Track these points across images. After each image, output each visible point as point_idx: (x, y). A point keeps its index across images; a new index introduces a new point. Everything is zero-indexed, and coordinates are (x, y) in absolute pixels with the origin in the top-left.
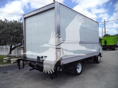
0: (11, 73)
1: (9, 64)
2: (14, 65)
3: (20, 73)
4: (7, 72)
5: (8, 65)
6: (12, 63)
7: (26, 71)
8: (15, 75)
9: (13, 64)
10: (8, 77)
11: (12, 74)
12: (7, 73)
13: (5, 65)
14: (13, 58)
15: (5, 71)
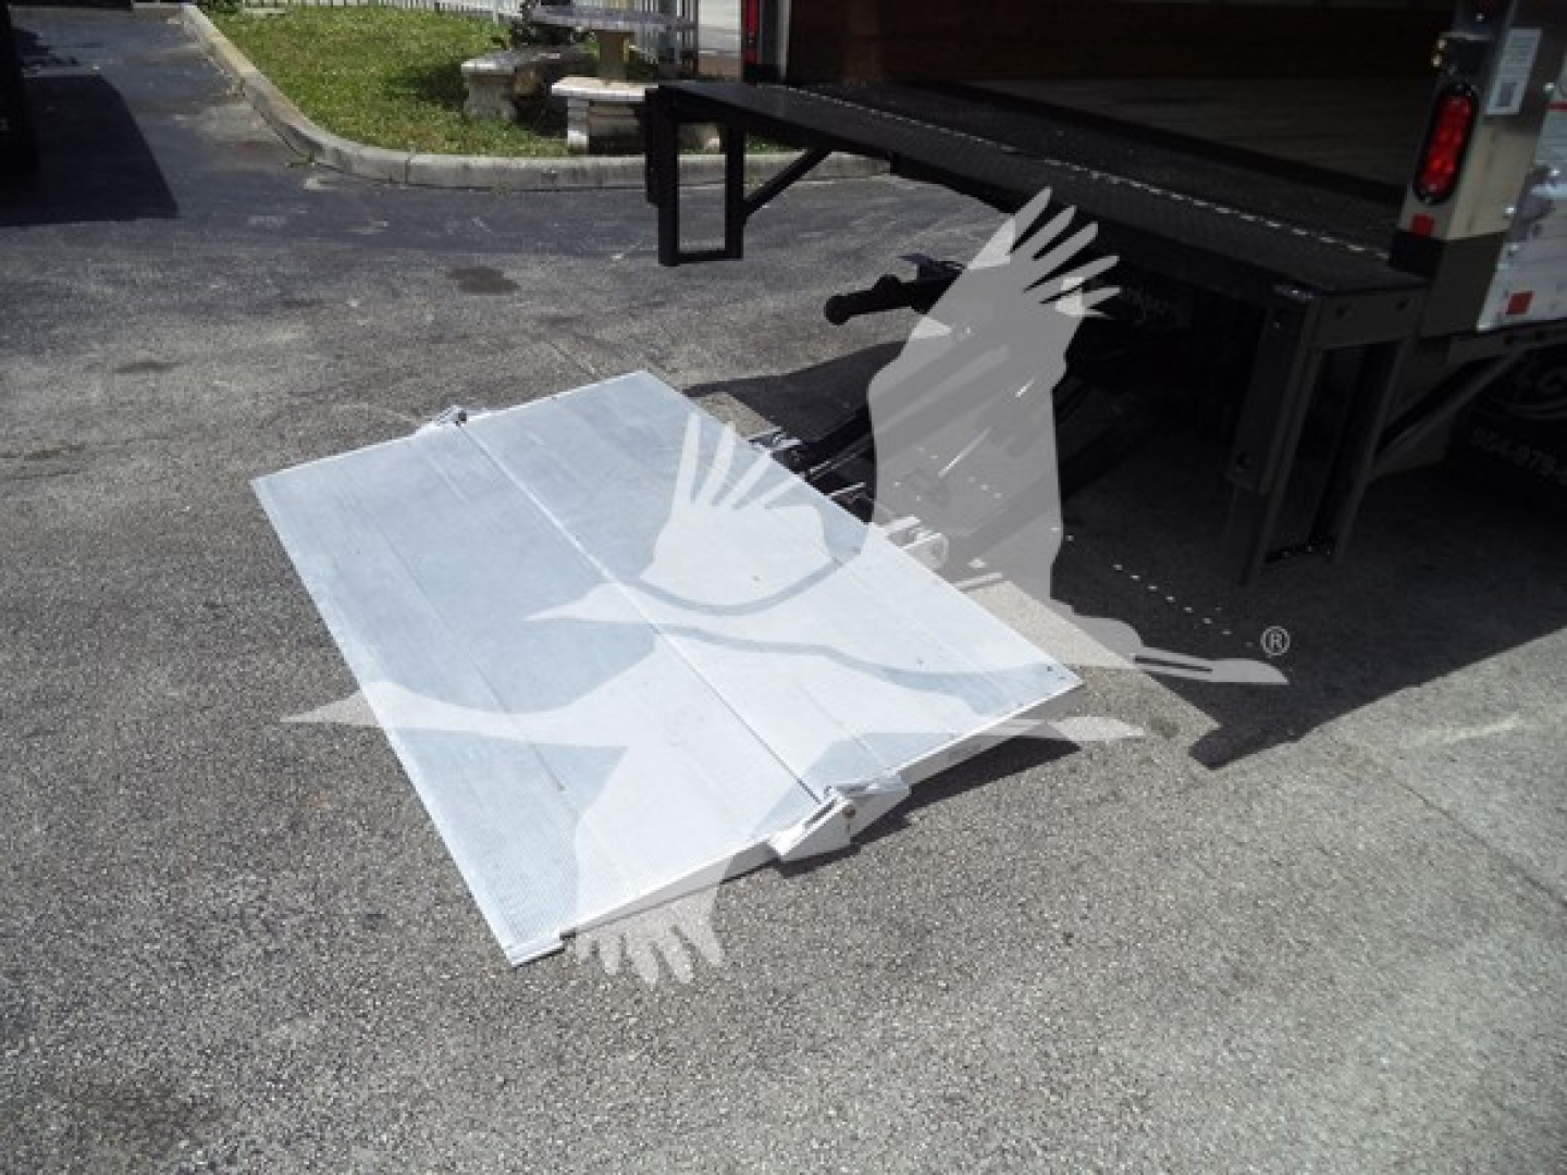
0: (554, 295)
1: (542, 163)
2: (601, 173)
3: (673, 313)
4: (509, 274)
5: (522, 163)
6: (575, 151)
7: (771, 303)
8: (607, 334)
9: (589, 162)
10: (506, 346)
11: (574, 310)
12: (510, 286)
13: (482, 161)
14: (587, 69)
15: (481, 260)
